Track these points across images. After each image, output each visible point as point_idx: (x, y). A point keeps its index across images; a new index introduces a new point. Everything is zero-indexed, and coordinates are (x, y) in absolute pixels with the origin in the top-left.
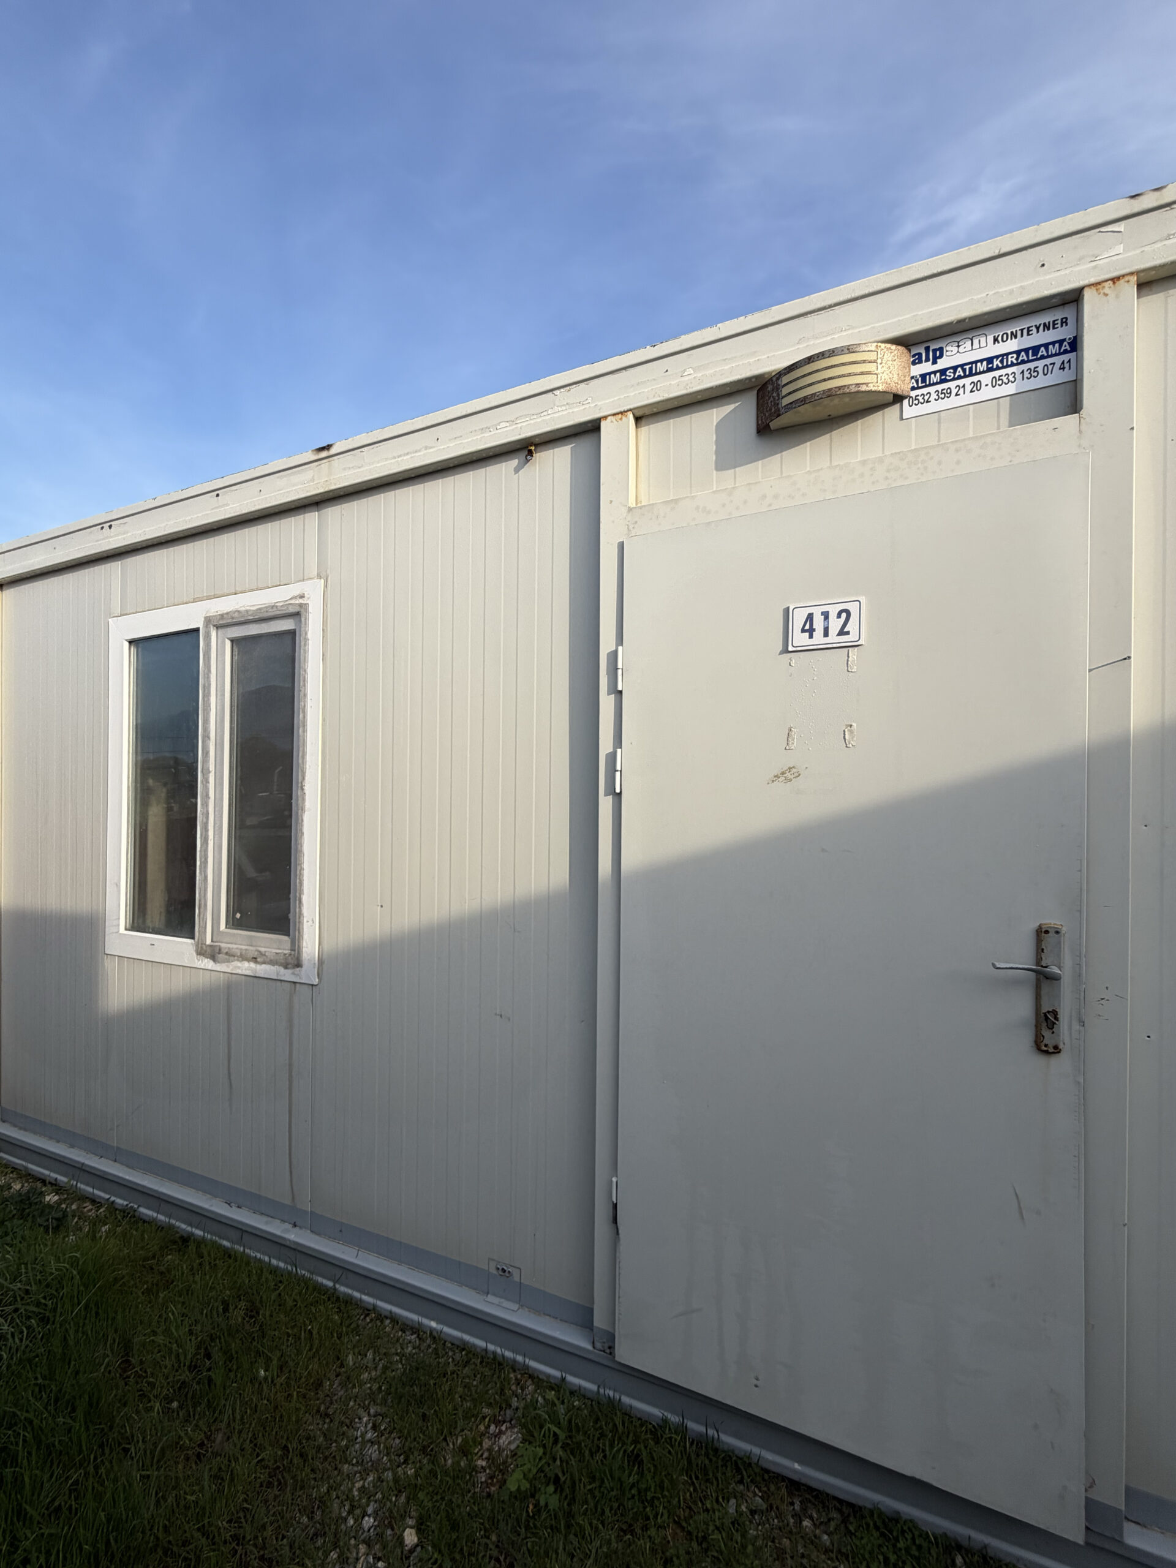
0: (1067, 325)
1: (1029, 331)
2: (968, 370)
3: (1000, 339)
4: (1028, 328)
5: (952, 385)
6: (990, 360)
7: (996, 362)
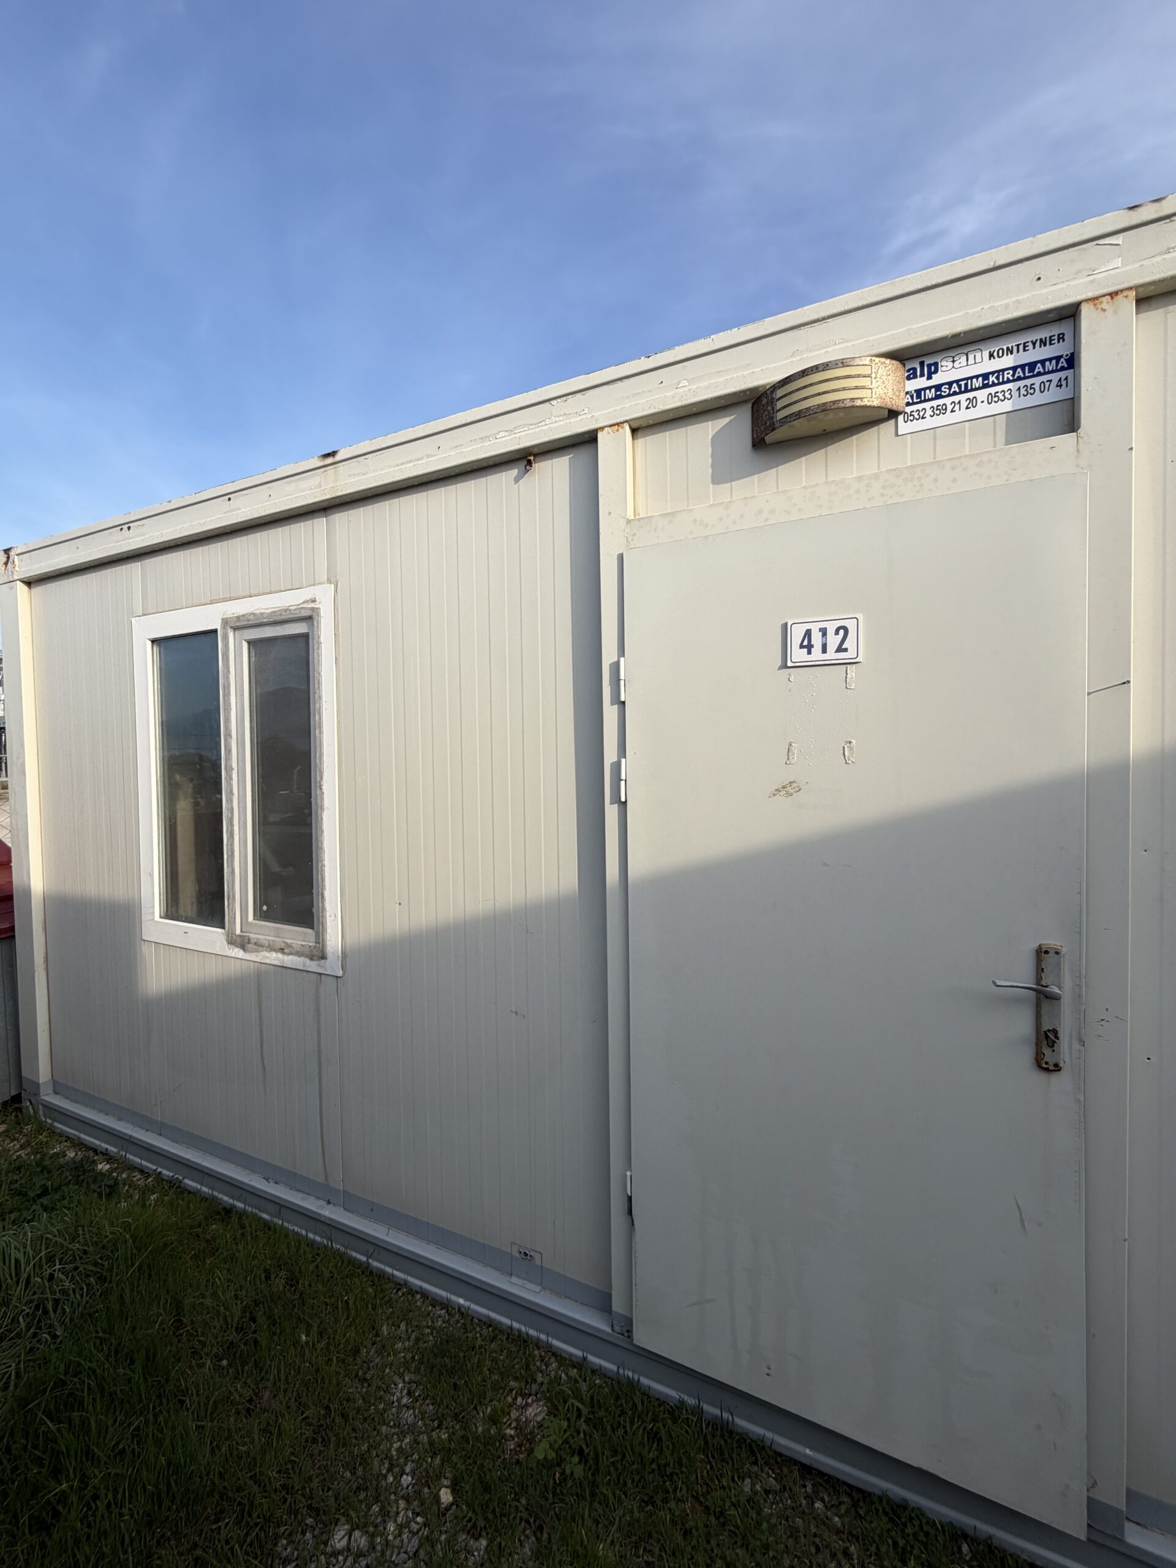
0: (1064, 341)
1: (1025, 347)
2: (963, 386)
3: (995, 354)
4: (1024, 343)
5: (947, 401)
6: (985, 376)
7: (992, 379)
